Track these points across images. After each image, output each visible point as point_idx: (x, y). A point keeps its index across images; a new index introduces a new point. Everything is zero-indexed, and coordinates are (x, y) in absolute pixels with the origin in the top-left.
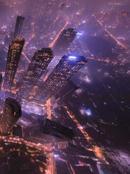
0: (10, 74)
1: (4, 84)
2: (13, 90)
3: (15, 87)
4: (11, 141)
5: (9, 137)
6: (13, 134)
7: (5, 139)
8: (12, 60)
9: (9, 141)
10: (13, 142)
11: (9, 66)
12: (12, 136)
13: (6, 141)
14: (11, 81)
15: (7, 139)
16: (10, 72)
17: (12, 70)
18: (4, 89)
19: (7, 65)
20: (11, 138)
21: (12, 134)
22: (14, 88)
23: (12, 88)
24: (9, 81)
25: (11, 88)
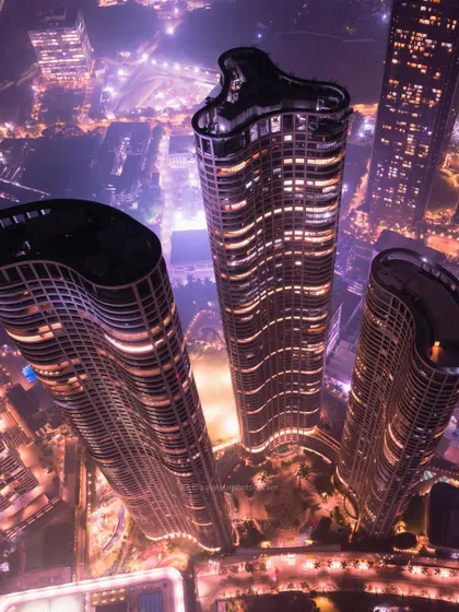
0: (411, 108)
1: (370, 188)
2: (439, 229)
3: (450, 212)
4: (417, 593)
5: (403, 561)
6: (433, 541)
7: (371, 579)
8: (427, 15)
9: (402, 591)
10: (432, 595)
11: (405, 55)
12: (423, 553)
13: (377, 589)
14: (422, 161)
15: (392, 576)
16: (413, 95)
17: (428, 83)
18: (374, 222)
19: (391, 49)
20: (417, 571)
21: (422, 540)
22: (444, 219)
23: (432, 216)
24: (408, 158)
25: (419, 215)
